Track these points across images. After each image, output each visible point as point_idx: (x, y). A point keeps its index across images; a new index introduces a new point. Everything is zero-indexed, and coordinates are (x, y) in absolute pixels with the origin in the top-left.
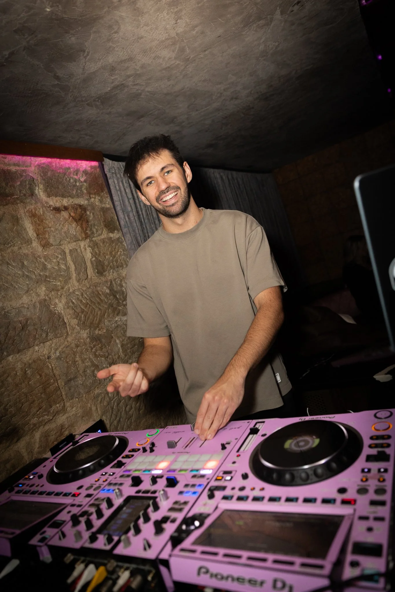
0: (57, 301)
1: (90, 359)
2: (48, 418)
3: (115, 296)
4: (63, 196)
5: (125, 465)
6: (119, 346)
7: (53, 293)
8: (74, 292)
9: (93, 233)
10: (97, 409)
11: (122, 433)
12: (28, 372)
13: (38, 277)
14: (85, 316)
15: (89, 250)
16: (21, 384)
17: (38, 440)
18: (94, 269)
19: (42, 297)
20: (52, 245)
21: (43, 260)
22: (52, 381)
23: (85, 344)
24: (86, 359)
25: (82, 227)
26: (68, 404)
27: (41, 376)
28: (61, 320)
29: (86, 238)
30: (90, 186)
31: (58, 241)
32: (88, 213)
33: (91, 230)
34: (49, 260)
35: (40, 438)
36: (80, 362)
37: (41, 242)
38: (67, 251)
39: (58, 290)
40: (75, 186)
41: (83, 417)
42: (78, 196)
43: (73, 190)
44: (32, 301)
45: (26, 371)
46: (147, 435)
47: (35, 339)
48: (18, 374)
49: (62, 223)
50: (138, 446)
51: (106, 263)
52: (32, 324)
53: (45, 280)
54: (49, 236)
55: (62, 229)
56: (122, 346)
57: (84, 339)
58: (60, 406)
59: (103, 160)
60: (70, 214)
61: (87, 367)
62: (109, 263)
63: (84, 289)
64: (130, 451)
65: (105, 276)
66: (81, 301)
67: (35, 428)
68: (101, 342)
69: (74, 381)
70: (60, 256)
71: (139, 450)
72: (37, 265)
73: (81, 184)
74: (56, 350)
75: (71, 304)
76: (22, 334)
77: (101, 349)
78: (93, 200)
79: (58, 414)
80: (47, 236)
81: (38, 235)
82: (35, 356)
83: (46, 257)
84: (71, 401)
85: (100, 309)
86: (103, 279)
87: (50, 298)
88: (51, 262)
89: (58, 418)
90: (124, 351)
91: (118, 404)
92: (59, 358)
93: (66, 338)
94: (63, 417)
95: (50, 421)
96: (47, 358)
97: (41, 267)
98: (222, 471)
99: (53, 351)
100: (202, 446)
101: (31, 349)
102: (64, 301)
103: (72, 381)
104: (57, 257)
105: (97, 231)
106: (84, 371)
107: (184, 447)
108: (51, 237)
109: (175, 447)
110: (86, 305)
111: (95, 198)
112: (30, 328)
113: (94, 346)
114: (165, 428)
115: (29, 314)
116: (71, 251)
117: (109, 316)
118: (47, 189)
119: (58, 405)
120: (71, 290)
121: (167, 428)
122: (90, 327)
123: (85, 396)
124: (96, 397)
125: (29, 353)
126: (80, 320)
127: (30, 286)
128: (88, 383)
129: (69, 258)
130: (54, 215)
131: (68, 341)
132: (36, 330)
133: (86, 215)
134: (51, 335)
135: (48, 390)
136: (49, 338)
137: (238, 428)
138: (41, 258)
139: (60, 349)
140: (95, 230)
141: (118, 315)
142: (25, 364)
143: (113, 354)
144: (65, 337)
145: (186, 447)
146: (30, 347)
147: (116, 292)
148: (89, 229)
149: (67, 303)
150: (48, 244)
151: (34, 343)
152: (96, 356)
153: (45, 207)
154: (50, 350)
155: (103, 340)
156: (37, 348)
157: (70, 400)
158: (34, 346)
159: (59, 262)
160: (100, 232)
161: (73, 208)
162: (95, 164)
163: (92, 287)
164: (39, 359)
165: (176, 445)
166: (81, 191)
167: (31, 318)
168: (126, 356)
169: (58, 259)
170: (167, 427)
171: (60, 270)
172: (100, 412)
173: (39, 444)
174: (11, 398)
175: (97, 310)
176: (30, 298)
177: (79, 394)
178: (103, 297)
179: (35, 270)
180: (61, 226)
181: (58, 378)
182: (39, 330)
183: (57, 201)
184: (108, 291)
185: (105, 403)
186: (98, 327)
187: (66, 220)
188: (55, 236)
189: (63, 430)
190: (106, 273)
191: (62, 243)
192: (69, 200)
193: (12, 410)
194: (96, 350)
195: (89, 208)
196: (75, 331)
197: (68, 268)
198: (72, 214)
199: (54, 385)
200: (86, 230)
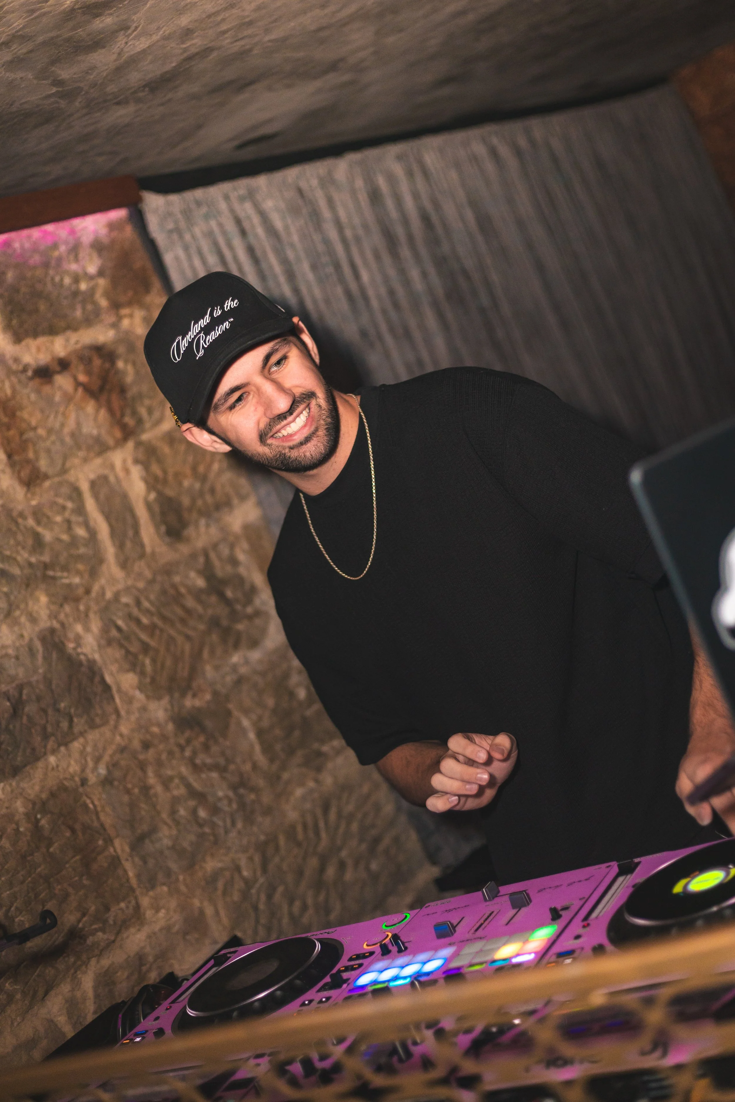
0: (79, 628)
1: (183, 779)
2: (105, 937)
3: (222, 595)
4: (52, 331)
5: (349, 981)
6: (252, 735)
7: (67, 608)
8: (117, 596)
9: (140, 421)
10: (217, 913)
11: (321, 934)
12: (43, 822)
13: (27, 571)
14: (154, 661)
15: (136, 472)
16: (32, 854)
17: (91, 994)
18: (157, 527)
19: (45, 622)
20: (46, 477)
21: (31, 522)
22: (100, 842)
23: (164, 738)
24: (171, 779)
25: (111, 411)
26: (145, 901)
27: (73, 831)
28: (97, 679)
29: (125, 438)
30: (115, 282)
31: (59, 462)
32: (120, 364)
33: (134, 413)
34: (45, 520)
35: (95, 988)
36: (159, 789)
37: (19, 472)
38: (85, 487)
39: (77, 600)
40: (76, 293)
41: (186, 933)
42: (89, 321)
43: (73, 307)
44: (22, 636)
45: (38, 821)
46: (384, 927)
47: (46, 737)
48: (22, 829)
49: (62, 409)
50: (369, 948)
51: (186, 501)
52: (34, 697)
53: (45, 578)
54: (36, 452)
55: (62, 425)
56: (260, 733)
57: (159, 725)
58: (127, 907)
59: (140, 200)
60: (75, 379)
61: (175, 801)
62: (193, 501)
63: (141, 585)
64: (351, 959)
65: (188, 540)
66: (138, 621)
67: (79, 963)
68: (203, 729)
69: (152, 842)
70: (70, 505)
71: (372, 953)
72: (20, 537)
73: (92, 283)
74: (97, 760)
75: (114, 633)
76: (14, 727)
77: (206, 747)
78: (126, 323)
79: (127, 928)
80: (31, 455)
81: (9, 456)
82: (51, 783)
83: (38, 514)
84: (151, 893)
85: (188, 638)
86: (184, 549)
87: (63, 625)
88: (49, 524)
89: (128, 937)
90: (267, 749)
91: (270, 897)
92: (107, 782)
93: (116, 727)
94: (138, 936)
95: (110, 944)
96: (79, 783)
97: (30, 542)
98: (555, 954)
99: (91, 764)
100: (512, 921)
101: (40, 764)
102: (96, 625)
103: (147, 841)
104: (64, 508)
105: (150, 411)
106: (173, 812)
107: (473, 931)
108: (43, 455)
109: (453, 934)
110: (152, 629)
111: (131, 316)
112: (30, 709)
113: (188, 741)
114: (423, 908)
115: (21, 672)
116: (93, 484)
117: (212, 652)
118: (10, 320)
119: (123, 905)
120: (109, 595)
121: (426, 907)
122: (170, 690)
123: (184, 880)
124: (212, 880)
125: (38, 772)
126: (142, 673)
127: (12, 598)
128: (186, 844)
129: (90, 504)
130: (38, 392)
131: (121, 735)
132: (44, 711)
133: (117, 372)
134: (80, 724)
135: (95, 867)
136: (76, 730)
137: (586, 880)
138: (25, 518)
139: (106, 758)
140: (143, 411)
141: (236, 646)
142: (34, 804)
143: (238, 760)
144: (112, 722)
145: (476, 930)
146: (38, 759)
147: (224, 582)
148: (128, 411)
149: (105, 630)
150: (38, 477)
151: (45, 747)
152: (196, 768)
153: (15, 373)
154: (83, 761)
155: (209, 724)
156: (52, 760)
157: (148, 891)
158: (45, 754)
159: (68, 522)
160: (157, 414)
161: (81, 358)
162: (119, 214)
163: (159, 578)
164: (62, 788)
165: (455, 931)
166: (95, 303)
167: (29, 684)
168: (272, 760)
169: (67, 514)
170: (427, 905)
171: (74, 541)
172: (225, 920)
173: (95, 1003)
174: (16, 889)
175: (180, 639)
176: (16, 629)
177: (168, 873)
178: (190, 603)
179: (18, 552)
180: (60, 418)
181: (112, 832)
182: (50, 712)
183: (39, 349)
184: (201, 583)
185: (236, 897)
186: (189, 687)
187: (68, 399)
188: (48, 451)
189: (144, 969)
190: (190, 531)
191: (68, 464)
192: (67, 340)
193: (22, 919)
194: (195, 753)
195: (121, 350)
196: (136, 705)
197: (93, 533)
198: (82, 378)
199: (106, 853)
200: (123, 415)
